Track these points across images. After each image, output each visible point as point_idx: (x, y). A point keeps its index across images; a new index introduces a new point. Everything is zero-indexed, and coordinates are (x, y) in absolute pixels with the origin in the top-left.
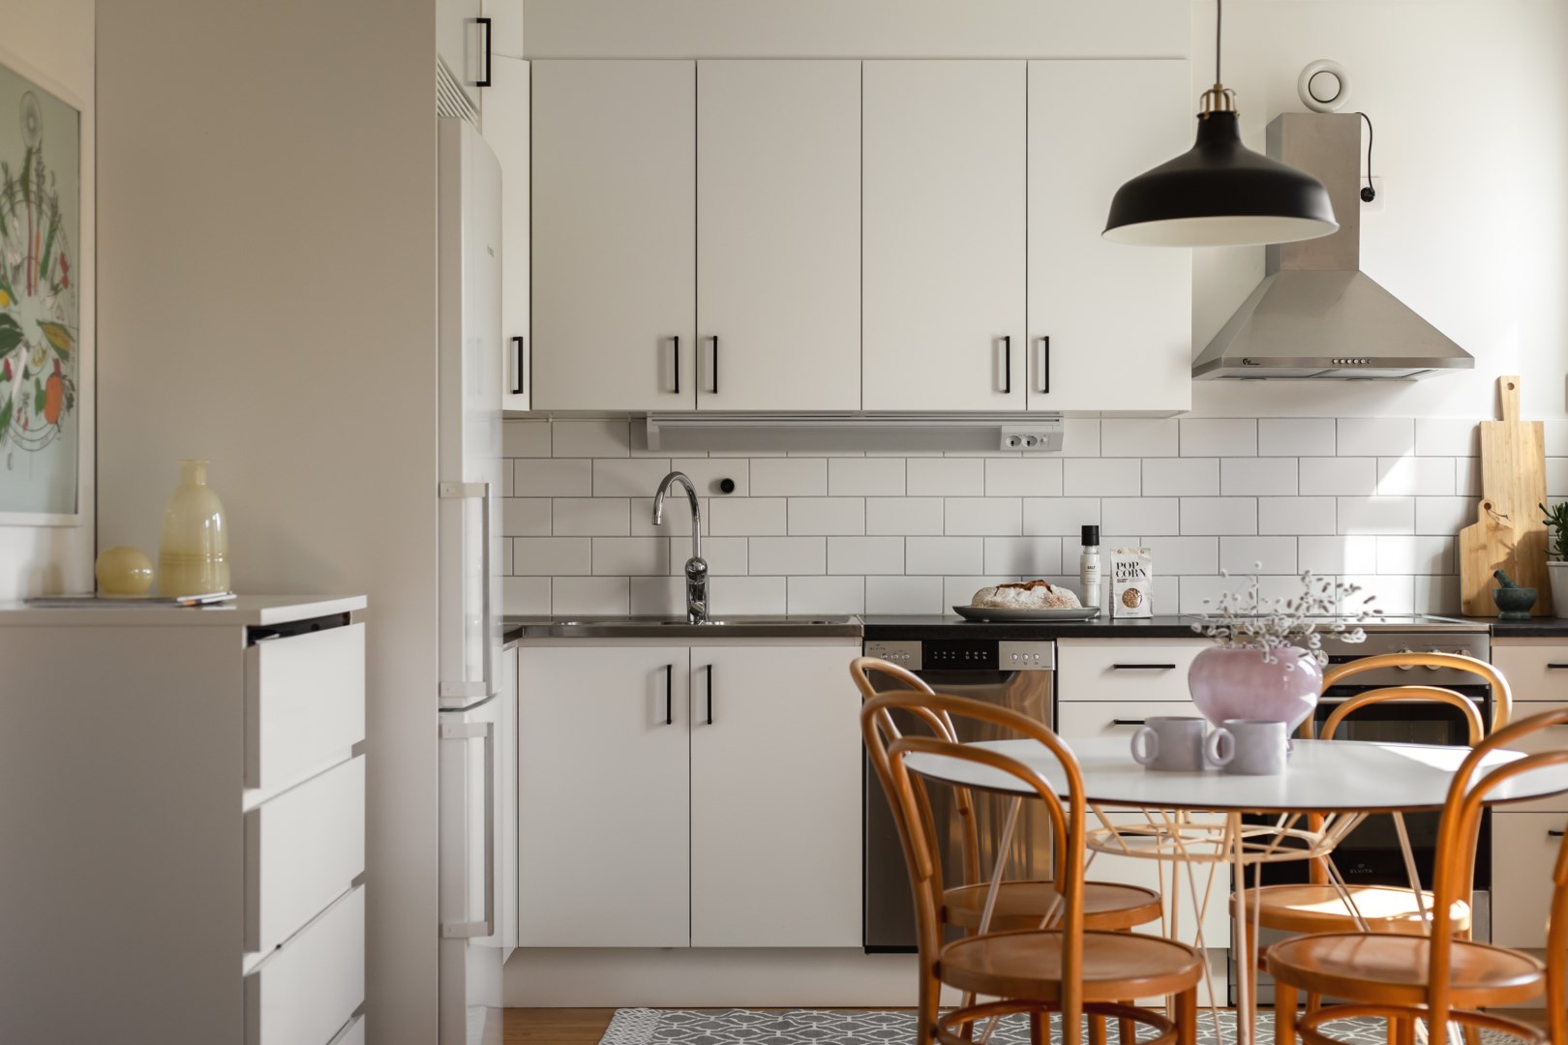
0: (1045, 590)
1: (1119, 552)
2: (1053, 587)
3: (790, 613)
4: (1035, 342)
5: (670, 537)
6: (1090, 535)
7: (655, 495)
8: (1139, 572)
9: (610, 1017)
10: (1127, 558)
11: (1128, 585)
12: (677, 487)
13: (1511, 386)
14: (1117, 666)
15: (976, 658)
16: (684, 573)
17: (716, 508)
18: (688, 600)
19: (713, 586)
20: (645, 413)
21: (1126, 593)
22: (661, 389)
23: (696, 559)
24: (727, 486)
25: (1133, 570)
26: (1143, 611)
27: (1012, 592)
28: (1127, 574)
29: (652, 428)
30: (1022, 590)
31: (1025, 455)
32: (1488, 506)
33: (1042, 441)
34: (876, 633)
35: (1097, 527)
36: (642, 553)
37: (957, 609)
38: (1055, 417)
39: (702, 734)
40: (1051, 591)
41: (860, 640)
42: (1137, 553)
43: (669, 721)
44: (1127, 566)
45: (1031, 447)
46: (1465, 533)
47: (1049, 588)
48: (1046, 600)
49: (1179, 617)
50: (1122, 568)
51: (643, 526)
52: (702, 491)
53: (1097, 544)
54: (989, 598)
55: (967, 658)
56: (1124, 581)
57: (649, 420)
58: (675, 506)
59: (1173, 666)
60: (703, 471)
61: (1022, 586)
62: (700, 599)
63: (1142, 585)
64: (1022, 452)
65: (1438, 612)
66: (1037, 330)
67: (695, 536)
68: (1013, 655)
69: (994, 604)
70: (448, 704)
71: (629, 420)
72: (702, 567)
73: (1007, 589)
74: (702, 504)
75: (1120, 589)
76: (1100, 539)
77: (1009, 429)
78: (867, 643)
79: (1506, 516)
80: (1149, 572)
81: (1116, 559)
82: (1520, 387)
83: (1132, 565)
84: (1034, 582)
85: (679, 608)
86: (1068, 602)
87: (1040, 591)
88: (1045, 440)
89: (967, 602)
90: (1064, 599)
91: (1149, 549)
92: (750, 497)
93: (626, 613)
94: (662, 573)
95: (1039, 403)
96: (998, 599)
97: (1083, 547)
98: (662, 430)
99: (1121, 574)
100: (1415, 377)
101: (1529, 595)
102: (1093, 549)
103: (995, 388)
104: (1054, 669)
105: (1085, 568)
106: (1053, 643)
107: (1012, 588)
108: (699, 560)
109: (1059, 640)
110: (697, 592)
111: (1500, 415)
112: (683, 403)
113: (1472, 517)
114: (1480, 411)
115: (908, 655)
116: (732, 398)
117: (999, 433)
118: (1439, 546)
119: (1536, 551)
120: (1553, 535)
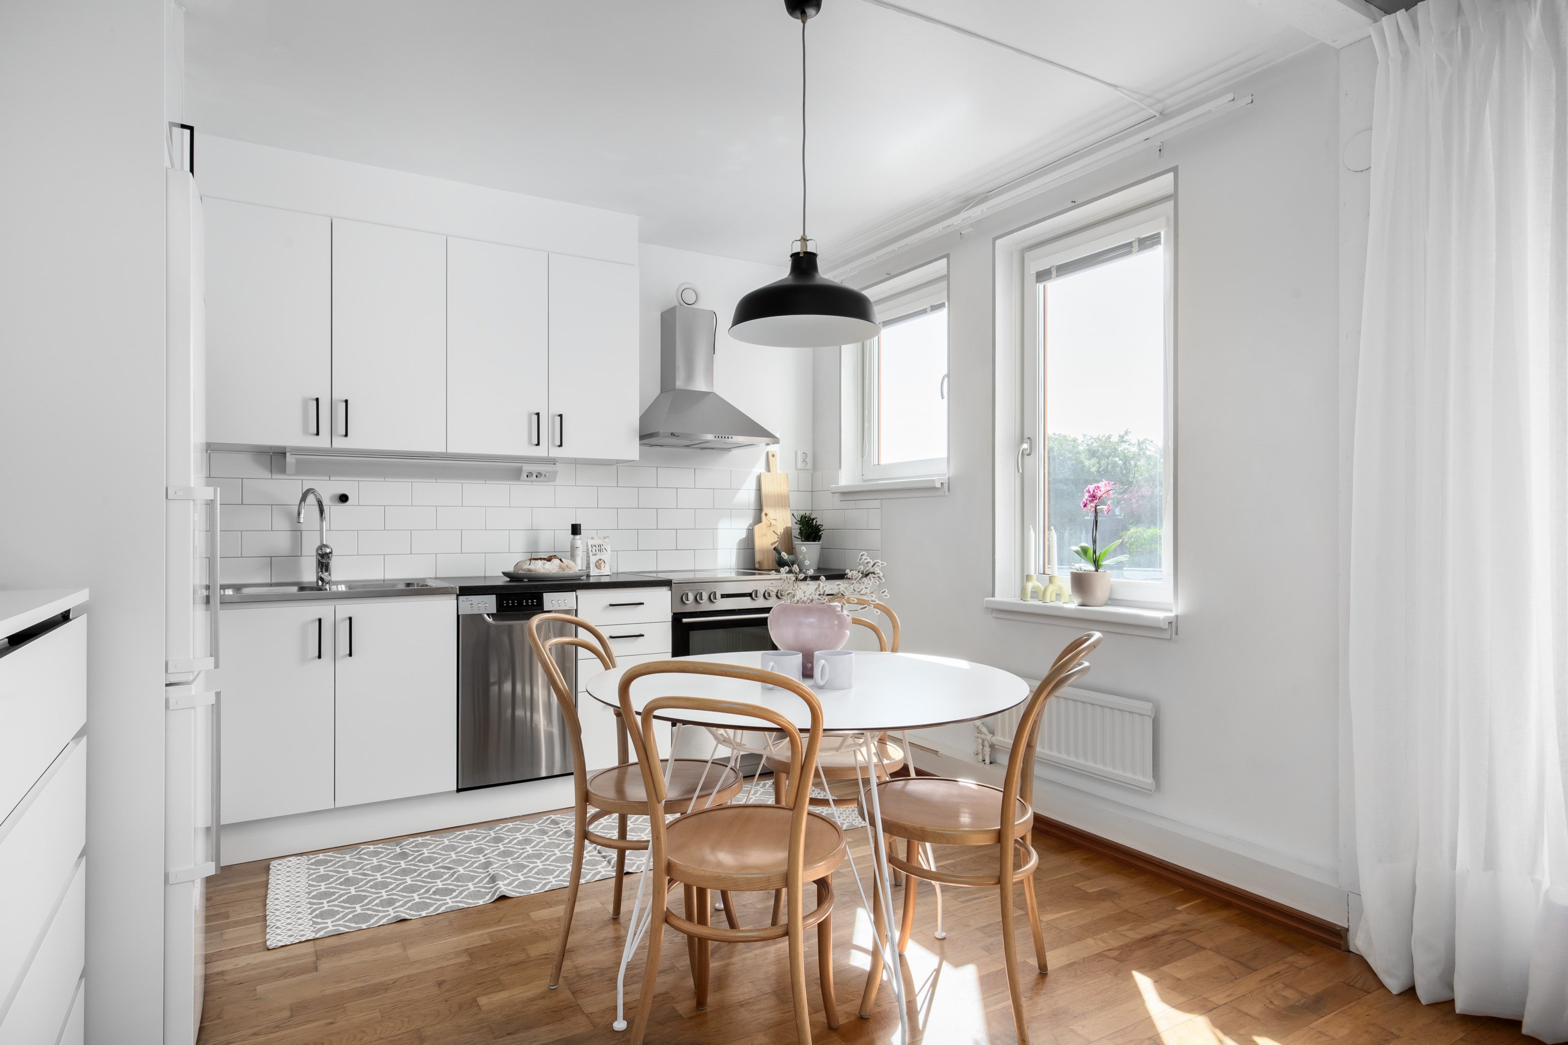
0: (559, 561)
1: (592, 539)
2: (563, 560)
3: (387, 577)
4: (553, 417)
5: (301, 531)
6: (576, 530)
7: (298, 504)
8: (604, 550)
10: (597, 542)
11: (598, 557)
12: (311, 499)
13: (773, 456)
14: (611, 605)
15: (530, 604)
16: (315, 554)
17: (334, 510)
18: (318, 573)
19: (334, 563)
20: (285, 448)
21: (597, 562)
22: (305, 431)
23: (323, 546)
24: (344, 498)
25: (600, 549)
26: (605, 573)
27: (539, 562)
28: (597, 551)
29: (290, 459)
30: (546, 561)
31: (533, 483)
32: (766, 515)
33: (545, 475)
34: (466, 591)
35: (580, 525)
36: (281, 542)
37: (505, 574)
38: (557, 461)
39: (344, 663)
40: (562, 562)
41: (455, 596)
42: (601, 539)
43: (320, 657)
44: (597, 546)
45: (538, 479)
46: (756, 529)
47: (561, 560)
48: (560, 567)
49: (617, 574)
50: (594, 548)
51: (282, 524)
52: (326, 502)
53: (580, 534)
54: (525, 566)
55: (525, 604)
56: (595, 555)
57: (288, 454)
58: (310, 509)
59: (643, 604)
60: (328, 488)
61: (544, 559)
62: (327, 571)
63: (606, 556)
65: (742, 568)
66: (555, 410)
67: (321, 530)
68: (551, 600)
69: (530, 570)
70: (173, 679)
71: (271, 454)
72: (328, 551)
73: (536, 561)
74: (326, 509)
75: (593, 560)
76: (582, 531)
77: (527, 468)
78: (460, 598)
79: (775, 520)
80: (609, 550)
81: (590, 542)
82: (778, 456)
83: (599, 546)
84: (551, 556)
85: (309, 575)
86: (576, 567)
87: (556, 562)
88: (547, 475)
89: (510, 569)
90: (570, 566)
91: (608, 537)
92: (359, 505)
93: (268, 580)
94: (295, 555)
95: (556, 453)
96: (532, 567)
97: (572, 536)
98: (297, 461)
99: (594, 551)
100: (731, 449)
101: (794, 558)
102: (578, 537)
103: (530, 443)
104: (576, 608)
105: (573, 548)
106: (575, 592)
107: (539, 560)
108: (326, 546)
109: (577, 591)
110: (324, 566)
111: (768, 470)
112: (323, 442)
113: (758, 520)
114: (760, 468)
115: (487, 604)
116: (357, 441)
117: (520, 471)
118: (743, 534)
119: (787, 537)
120: (797, 529)
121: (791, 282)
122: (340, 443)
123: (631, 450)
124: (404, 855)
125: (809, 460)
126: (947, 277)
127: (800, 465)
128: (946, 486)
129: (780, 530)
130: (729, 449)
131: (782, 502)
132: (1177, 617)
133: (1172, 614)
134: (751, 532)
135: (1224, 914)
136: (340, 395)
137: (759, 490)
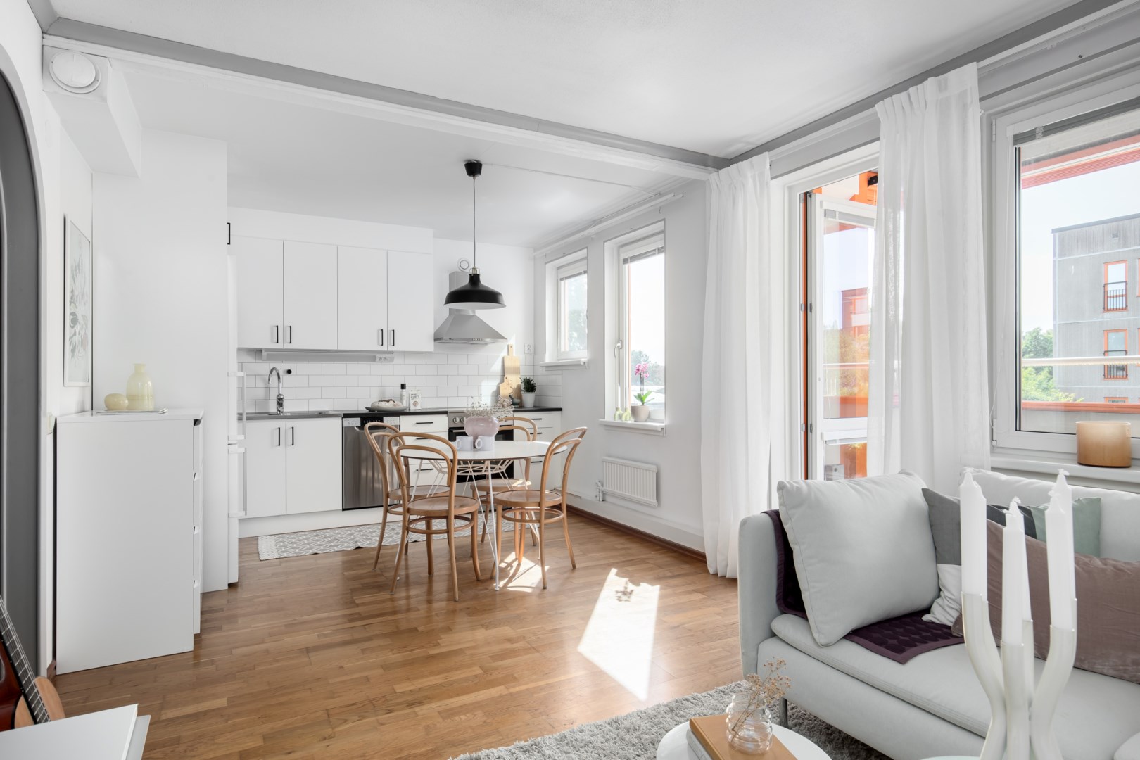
1: (412, 391)
3: (310, 409)
4: (390, 331)
5: (269, 388)
6: (403, 386)
7: (268, 375)
9: (258, 539)
10: (414, 392)
11: (414, 401)
12: (274, 372)
13: (511, 349)
14: (417, 423)
16: (276, 398)
17: (285, 377)
18: (277, 407)
19: (285, 403)
20: (262, 348)
22: (273, 341)
23: (279, 395)
24: (289, 372)
25: (416, 396)
26: (419, 408)
27: (383, 403)
28: (414, 397)
29: (264, 354)
32: (506, 378)
34: (346, 416)
35: (405, 384)
36: (260, 393)
37: (366, 408)
38: (392, 352)
39: (290, 448)
41: (341, 418)
42: (416, 391)
43: (279, 445)
44: (414, 395)
45: (385, 361)
46: (501, 385)
47: (394, 402)
48: (394, 405)
50: (412, 395)
51: (261, 384)
52: (281, 374)
54: (377, 405)
56: (413, 399)
58: (274, 377)
59: (433, 422)
60: (282, 367)
61: (386, 401)
62: (281, 406)
63: (418, 400)
64: (382, 362)
65: (494, 405)
66: (392, 328)
67: (279, 387)
68: (387, 420)
70: (230, 442)
71: (255, 351)
72: (282, 397)
74: (281, 377)
75: (412, 401)
76: (406, 387)
77: (378, 356)
78: (344, 419)
79: (512, 381)
80: (420, 397)
81: (411, 393)
82: (514, 347)
84: (389, 400)
85: (273, 408)
86: (403, 405)
87: (391, 402)
88: (388, 359)
89: (369, 406)
90: (399, 404)
91: (420, 390)
92: (296, 375)
93: (254, 411)
94: (267, 399)
95: (391, 349)
96: (380, 405)
97: (401, 390)
98: (268, 355)
99: (412, 397)
101: (518, 401)
102: (404, 390)
103: (378, 344)
104: (398, 424)
105: (402, 396)
106: (397, 417)
108: (281, 395)
109: (400, 416)
110: (280, 404)
111: (509, 355)
112: (280, 346)
113: (502, 381)
114: (504, 354)
115: (356, 422)
116: (296, 345)
117: (375, 357)
118: (495, 389)
119: (518, 390)
120: (523, 386)
121: (469, 288)
122: (288, 346)
123: (430, 346)
124: (317, 535)
125: (532, 349)
126: (586, 258)
127: (526, 352)
128: (586, 364)
129: (515, 386)
130: (486, 344)
131: (516, 371)
132: (666, 426)
133: (663, 425)
134: (498, 387)
135: (673, 554)
136: (287, 324)
137: (503, 365)
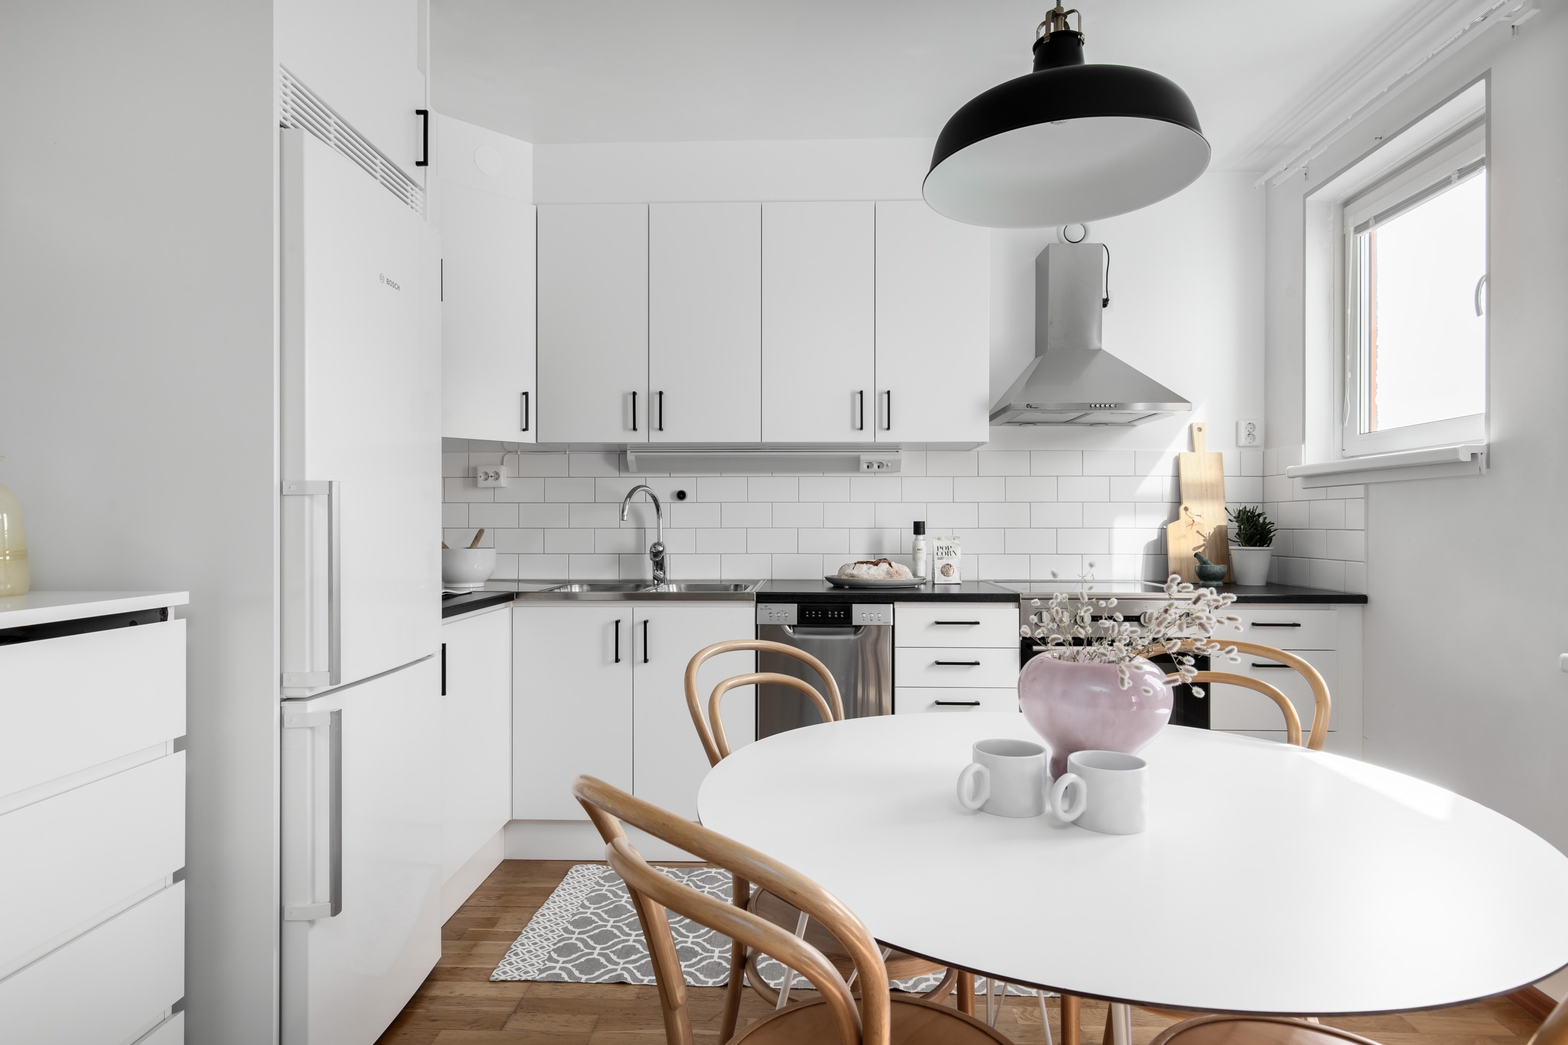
0: (887, 565)
1: (939, 539)
2: (893, 564)
3: (724, 577)
4: (881, 395)
5: (645, 529)
6: (919, 528)
7: (623, 501)
8: (952, 553)
10: (944, 543)
11: (944, 562)
12: (642, 495)
13: (1200, 429)
14: (938, 623)
15: (836, 616)
16: (651, 552)
17: (672, 509)
18: (654, 571)
19: (666, 561)
20: (625, 445)
21: (944, 567)
22: (625, 428)
23: (658, 544)
24: (681, 495)
25: (948, 551)
26: (954, 580)
27: (865, 567)
28: (944, 554)
29: (631, 457)
30: (872, 565)
31: (877, 475)
32: (1186, 509)
33: (887, 465)
34: (763, 598)
35: (924, 522)
36: (627, 539)
37: (828, 579)
38: (895, 448)
39: (640, 668)
40: (891, 567)
41: (753, 603)
42: (950, 540)
43: (617, 660)
44: (944, 548)
45: (880, 470)
46: (1172, 528)
47: (890, 564)
48: (888, 573)
49: (978, 582)
50: (940, 550)
52: (665, 498)
53: (924, 533)
54: (849, 571)
55: (830, 616)
56: (941, 558)
57: (628, 452)
58: (643, 504)
59: (978, 623)
60: (662, 484)
61: (872, 563)
62: (661, 569)
63: (954, 561)
64: (875, 473)
65: (1151, 579)
66: (882, 387)
67: (658, 528)
68: (862, 613)
69: (852, 576)
70: (292, 694)
71: (618, 452)
72: (661, 549)
73: (861, 565)
74: (662, 506)
75: (939, 564)
76: (926, 530)
77: (865, 457)
78: (759, 605)
79: (1200, 516)
80: (958, 552)
81: (936, 544)
83: (947, 548)
84: (880, 560)
85: (647, 574)
86: (903, 575)
87: (884, 566)
88: (889, 464)
89: (834, 573)
90: (900, 572)
91: (959, 537)
92: (697, 502)
94: (636, 552)
95: (884, 437)
96: (855, 572)
97: (915, 536)
98: (636, 457)
99: (940, 554)
100: (1135, 423)
101: (1223, 570)
102: (921, 537)
103: (853, 427)
104: (892, 624)
105: (916, 550)
106: (891, 605)
107: (865, 564)
108: (660, 544)
109: (895, 603)
110: (659, 565)
111: (1192, 448)
112: (640, 437)
113: (1175, 516)
114: (1179, 446)
115: (789, 613)
116: (672, 435)
117: (857, 460)
118: (1154, 535)
119: (1220, 538)
120: (1234, 528)
122: (657, 438)
123: (981, 430)
125: (1259, 433)
126: (1485, 119)
127: (1243, 441)
128: (1482, 459)
129: (1209, 529)
130: (1130, 424)
131: (1209, 492)
134: (1163, 533)
136: (655, 388)
137: (1177, 476)
